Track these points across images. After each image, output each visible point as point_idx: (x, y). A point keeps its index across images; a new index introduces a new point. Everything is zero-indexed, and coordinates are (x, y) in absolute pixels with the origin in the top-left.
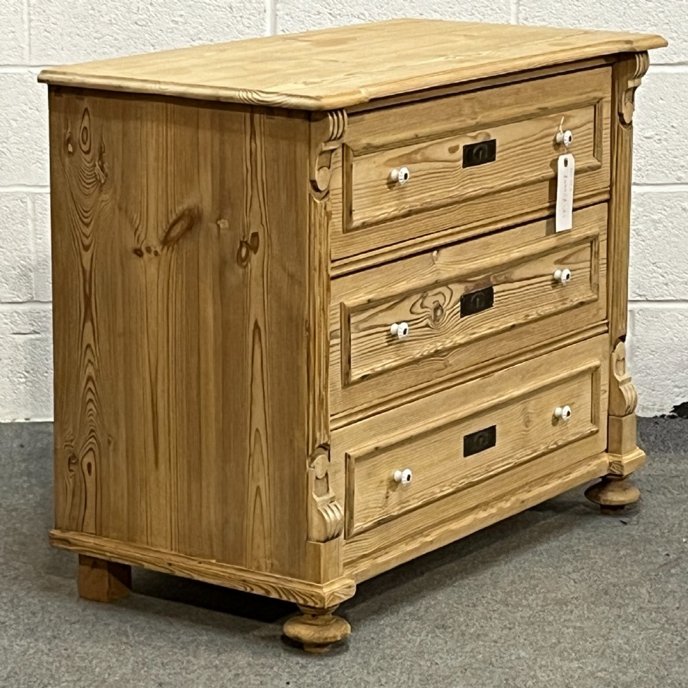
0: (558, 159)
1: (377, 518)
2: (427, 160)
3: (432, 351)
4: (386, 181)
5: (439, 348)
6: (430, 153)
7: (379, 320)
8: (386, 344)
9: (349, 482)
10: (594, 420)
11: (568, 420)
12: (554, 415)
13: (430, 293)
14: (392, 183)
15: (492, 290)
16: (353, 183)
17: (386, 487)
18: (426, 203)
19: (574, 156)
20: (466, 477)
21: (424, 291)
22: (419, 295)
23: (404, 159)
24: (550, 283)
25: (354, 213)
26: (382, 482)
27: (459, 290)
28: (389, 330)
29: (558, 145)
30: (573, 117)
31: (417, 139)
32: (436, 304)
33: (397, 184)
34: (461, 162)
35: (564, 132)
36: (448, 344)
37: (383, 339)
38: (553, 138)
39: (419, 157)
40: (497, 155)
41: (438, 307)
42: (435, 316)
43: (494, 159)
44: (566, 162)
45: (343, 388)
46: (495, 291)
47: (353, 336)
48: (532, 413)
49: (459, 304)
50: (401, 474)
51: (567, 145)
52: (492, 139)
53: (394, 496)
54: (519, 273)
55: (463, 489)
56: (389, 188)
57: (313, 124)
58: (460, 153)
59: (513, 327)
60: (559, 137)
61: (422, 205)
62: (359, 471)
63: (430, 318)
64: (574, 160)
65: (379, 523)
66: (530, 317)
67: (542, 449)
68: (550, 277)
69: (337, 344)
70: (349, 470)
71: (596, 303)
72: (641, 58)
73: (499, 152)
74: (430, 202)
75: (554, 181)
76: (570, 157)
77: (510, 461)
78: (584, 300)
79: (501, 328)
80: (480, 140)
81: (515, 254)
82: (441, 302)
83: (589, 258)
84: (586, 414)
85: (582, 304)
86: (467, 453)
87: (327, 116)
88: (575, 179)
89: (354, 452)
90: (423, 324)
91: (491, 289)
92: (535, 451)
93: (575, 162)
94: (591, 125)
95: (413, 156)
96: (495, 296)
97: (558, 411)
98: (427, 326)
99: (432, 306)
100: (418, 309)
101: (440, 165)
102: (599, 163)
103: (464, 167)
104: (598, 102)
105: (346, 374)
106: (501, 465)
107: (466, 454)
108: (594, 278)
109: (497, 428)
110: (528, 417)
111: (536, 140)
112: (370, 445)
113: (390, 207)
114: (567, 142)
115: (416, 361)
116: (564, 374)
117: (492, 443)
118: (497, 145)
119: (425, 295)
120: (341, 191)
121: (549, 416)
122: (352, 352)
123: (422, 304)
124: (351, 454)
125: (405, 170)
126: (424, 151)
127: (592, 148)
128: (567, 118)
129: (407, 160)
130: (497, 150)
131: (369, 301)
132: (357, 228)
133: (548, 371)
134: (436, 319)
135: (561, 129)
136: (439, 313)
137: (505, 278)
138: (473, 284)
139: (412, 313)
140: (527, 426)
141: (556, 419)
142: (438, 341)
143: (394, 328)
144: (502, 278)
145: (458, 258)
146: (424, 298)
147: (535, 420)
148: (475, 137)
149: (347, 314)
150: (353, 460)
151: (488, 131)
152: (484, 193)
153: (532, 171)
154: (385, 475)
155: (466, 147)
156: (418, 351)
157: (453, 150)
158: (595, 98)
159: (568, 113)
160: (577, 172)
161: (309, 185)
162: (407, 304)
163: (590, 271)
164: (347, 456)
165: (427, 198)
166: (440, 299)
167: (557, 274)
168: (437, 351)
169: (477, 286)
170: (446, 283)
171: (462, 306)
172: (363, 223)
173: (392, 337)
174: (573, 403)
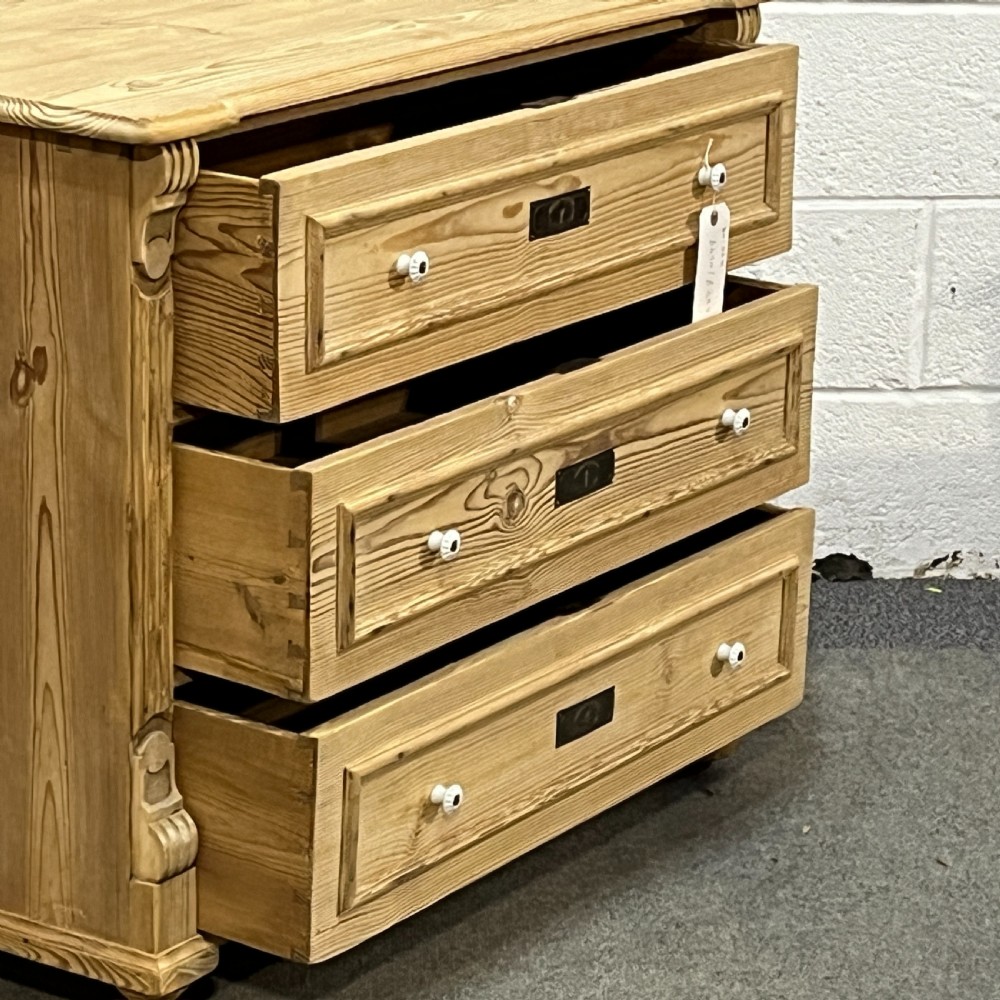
0: (701, 211)
1: (397, 872)
2: (464, 233)
3: (503, 571)
4: (387, 276)
5: (516, 565)
6: (467, 219)
7: (408, 528)
8: (420, 568)
9: (350, 818)
10: (784, 657)
11: (739, 667)
12: (716, 657)
13: (502, 471)
14: (398, 279)
15: (613, 454)
16: (326, 284)
17: (415, 818)
18: (461, 308)
19: (727, 204)
20: (559, 782)
21: (489, 469)
22: (482, 477)
23: (421, 235)
24: (714, 432)
25: (326, 336)
26: (408, 809)
27: (553, 461)
28: (426, 543)
29: (701, 189)
30: (730, 137)
31: (446, 198)
32: (511, 488)
33: (406, 279)
34: (526, 231)
35: (712, 165)
36: (532, 556)
37: (414, 558)
38: (691, 177)
39: (448, 228)
40: (592, 214)
41: (516, 493)
42: (510, 509)
43: (587, 223)
44: (714, 218)
45: (339, 653)
46: (616, 456)
47: (359, 561)
48: (678, 659)
49: (554, 484)
50: (443, 793)
51: (716, 189)
52: (582, 186)
53: (431, 831)
54: (659, 422)
55: (551, 802)
56: (392, 287)
57: (136, 165)
58: (524, 215)
59: (647, 514)
60: (703, 174)
61: (451, 313)
62: (368, 796)
63: (499, 514)
64: (728, 212)
65: (400, 881)
66: (677, 496)
67: (694, 716)
68: (715, 422)
69: (330, 578)
70: (350, 798)
71: (793, 459)
72: (746, 17)
73: (594, 209)
74: (467, 307)
75: (692, 251)
76: (722, 209)
77: (636, 744)
78: (771, 457)
79: (627, 517)
80: (561, 190)
81: (655, 391)
82: (521, 486)
83: (784, 385)
84: (771, 648)
85: (768, 462)
86: (563, 738)
87: (161, 152)
88: (730, 243)
89: (358, 767)
90: (488, 526)
91: (610, 453)
92: (682, 722)
93: (731, 214)
94: (761, 149)
95: (438, 228)
96: (616, 464)
97: (723, 650)
98: (495, 528)
99: (504, 493)
100: (479, 500)
101: (488, 239)
102: (774, 214)
103: (531, 239)
104: (774, 110)
105: (346, 628)
106: (621, 752)
107: (560, 742)
108: (791, 417)
109: (616, 691)
110: (670, 666)
111: (662, 182)
112: (388, 751)
113: (394, 320)
114: (716, 183)
115: (473, 593)
116: (736, 588)
117: (606, 717)
118: (592, 196)
119: (492, 475)
120: (303, 300)
121: (707, 661)
122: (357, 588)
123: (487, 491)
124: (353, 770)
125: (421, 257)
126: (456, 217)
127: (762, 188)
128: (718, 140)
129: (427, 235)
130: (592, 206)
131: (391, 498)
132: (332, 363)
133: (707, 584)
134: (511, 515)
135: (707, 162)
136: (516, 504)
137: (637, 431)
138: (579, 449)
139: (467, 509)
140: (668, 682)
141: (719, 664)
142: (515, 553)
143: (434, 540)
144: (631, 433)
145: (551, 407)
146: (490, 481)
147: (682, 671)
148: (551, 187)
149: (349, 526)
150: (357, 780)
151: (575, 173)
152: (565, 282)
153: (653, 237)
154: (415, 797)
155: (533, 205)
156: (475, 575)
157: (510, 212)
158: (768, 104)
159: (719, 132)
160: (733, 233)
161: (131, 270)
162: (458, 496)
163: (785, 406)
164: (347, 775)
165: (464, 299)
166: (519, 480)
167: (728, 416)
168: (510, 571)
169: (585, 451)
170: (530, 452)
171: (557, 487)
172: (344, 354)
173: (430, 555)
174: (748, 635)
